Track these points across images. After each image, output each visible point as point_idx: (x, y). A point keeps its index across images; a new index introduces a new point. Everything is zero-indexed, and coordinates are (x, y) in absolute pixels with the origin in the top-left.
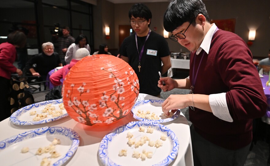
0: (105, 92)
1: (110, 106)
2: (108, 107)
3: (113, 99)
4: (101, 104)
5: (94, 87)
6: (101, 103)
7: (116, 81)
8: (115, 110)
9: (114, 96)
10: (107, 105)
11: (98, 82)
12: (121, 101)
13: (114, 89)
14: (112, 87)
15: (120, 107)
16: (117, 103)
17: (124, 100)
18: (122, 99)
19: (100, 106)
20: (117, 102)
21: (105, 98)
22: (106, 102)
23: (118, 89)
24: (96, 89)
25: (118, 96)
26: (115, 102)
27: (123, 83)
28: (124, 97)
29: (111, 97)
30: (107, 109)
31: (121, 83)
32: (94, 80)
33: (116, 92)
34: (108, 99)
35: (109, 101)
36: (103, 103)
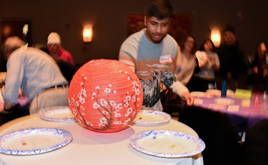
0: (128, 93)
1: (131, 106)
3: (133, 99)
6: (125, 102)
7: (133, 83)
10: (129, 104)
13: (133, 90)
16: (135, 103)
18: (139, 100)
19: (125, 105)
21: (128, 98)
22: (129, 102)
23: (136, 90)
24: (121, 90)
25: (136, 97)
30: (129, 109)
31: (137, 85)
33: (134, 93)
34: (131, 99)
35: (131, 101)
36: (127, 103)
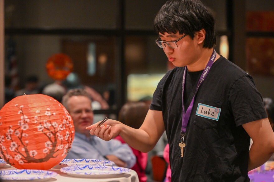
0: (11, 126)
1: (15, 141)
2: (12, 141)
3: (17, 134)
4: (7, 137)
5: (5, 121)
6: (7, 135)
7: (22, 118)
8: (19, 146)
9: (17, 131)
10: (11, 138)
11: (8, 116)
12: (24, 137)
13: (19, 124)
14: (18, 122)
15: (24, 144)
17: (27, 138)
18: (25, 136)
19: (7, 138)
20: (20, 138)
21: (10, 132)
22: (11, 135)
23: (22, 125)
24: (6, 123)
25: (21, 132)
26: (18, 137)
27: (28, 120)
28: (27, 134)
29: (15, 131)
30: (12, 143)
31: (26, 120)
32: (7, 115)
33: (20, 127)
34: (13, 133)
35: (13, 135)
36: (9, 136)
